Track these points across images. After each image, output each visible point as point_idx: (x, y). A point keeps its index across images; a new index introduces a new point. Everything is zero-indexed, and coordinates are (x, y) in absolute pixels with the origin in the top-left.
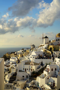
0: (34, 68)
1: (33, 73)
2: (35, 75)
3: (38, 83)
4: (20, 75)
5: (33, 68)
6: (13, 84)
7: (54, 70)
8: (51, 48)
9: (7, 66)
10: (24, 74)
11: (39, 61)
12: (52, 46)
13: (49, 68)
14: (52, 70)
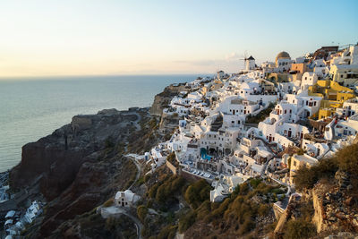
0: (250, 109)
1: (249, 117)
2: (253, 120)
3: (261, 132)
4: (227, 119)
5: (247, 110)
6: (218, 133)
7: (288, 111)
8: (273, 78)
9: (187, 107)
10: (235, 118)
11: (256, 98)
12: (275, 75)
13: (281, 108)
14: (286, 112)
